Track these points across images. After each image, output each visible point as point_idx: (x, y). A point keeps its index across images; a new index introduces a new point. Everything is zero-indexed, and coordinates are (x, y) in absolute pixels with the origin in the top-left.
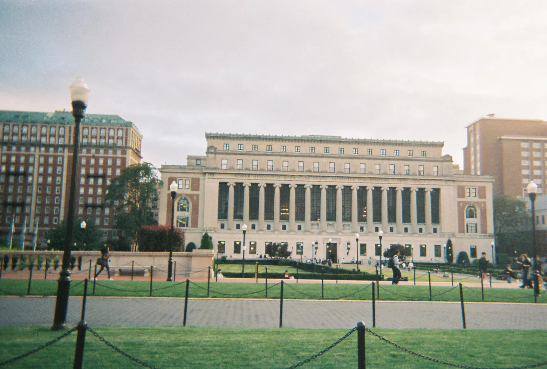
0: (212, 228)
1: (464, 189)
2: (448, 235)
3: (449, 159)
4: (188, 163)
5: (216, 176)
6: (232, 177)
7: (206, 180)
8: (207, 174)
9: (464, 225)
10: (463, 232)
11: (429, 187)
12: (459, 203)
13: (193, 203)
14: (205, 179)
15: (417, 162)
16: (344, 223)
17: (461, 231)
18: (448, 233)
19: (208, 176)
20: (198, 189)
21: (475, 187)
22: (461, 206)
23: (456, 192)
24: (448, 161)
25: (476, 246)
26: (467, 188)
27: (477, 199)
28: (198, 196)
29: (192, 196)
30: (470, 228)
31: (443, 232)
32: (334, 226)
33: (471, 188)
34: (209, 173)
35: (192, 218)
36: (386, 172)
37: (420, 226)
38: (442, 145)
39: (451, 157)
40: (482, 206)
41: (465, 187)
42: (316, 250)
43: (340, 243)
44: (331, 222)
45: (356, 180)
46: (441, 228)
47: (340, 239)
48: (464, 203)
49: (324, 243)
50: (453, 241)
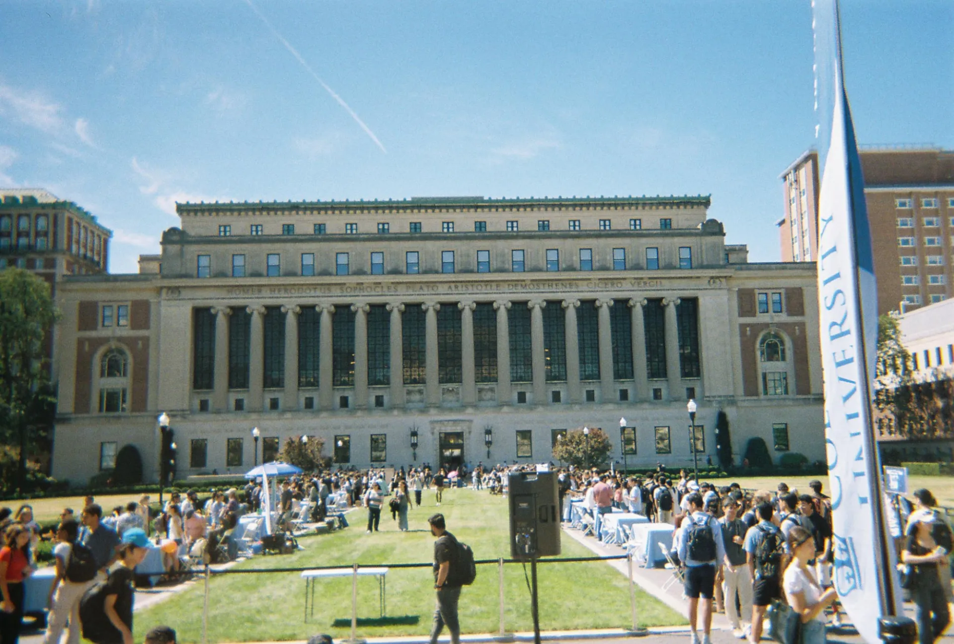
0: (177, 411)
1: (754, 295)
2: (720, 402)
3: (717, 230)
4: (141, 269)
5: (185, 294)
6: (223, 293)
7: (163, 303)
8: (164, 291)
9: (756, 378)
10: (757, 394)
11: (671, 297)
12: (743, 327)
13: (134, 357)
14: (159, 302)
15: (644, 240)
16: (481, 385)
17: (751, 389)
18: (720, 396)
19: (167, 293)
20: (146, 326)
21: (778, 291)
22: (748, 336)
23: (735, 303)
24: (714, 234)
25: (786, 424)
26: (759, 294)
27: (784, 318)
28: (146, 340)
29: (131, 342)
30: (771, 384)
31: (707, 394)
32: (458, 393)
33: (770, 292)
34: (169, 288)
35: (134, 391)
36: (572, 265)
37: (657, 386)
38: (705, 202)
39: (721, 225)
40: (797, 332)
41: (757, 291)
42: (414, 449)
43: (470, 432)
44: (450, 386)
45: (505, 288)
46: (703, 386)
47: (471, 421)
48: (756, 328)
49: (433, 433)
50: (731, 413)
